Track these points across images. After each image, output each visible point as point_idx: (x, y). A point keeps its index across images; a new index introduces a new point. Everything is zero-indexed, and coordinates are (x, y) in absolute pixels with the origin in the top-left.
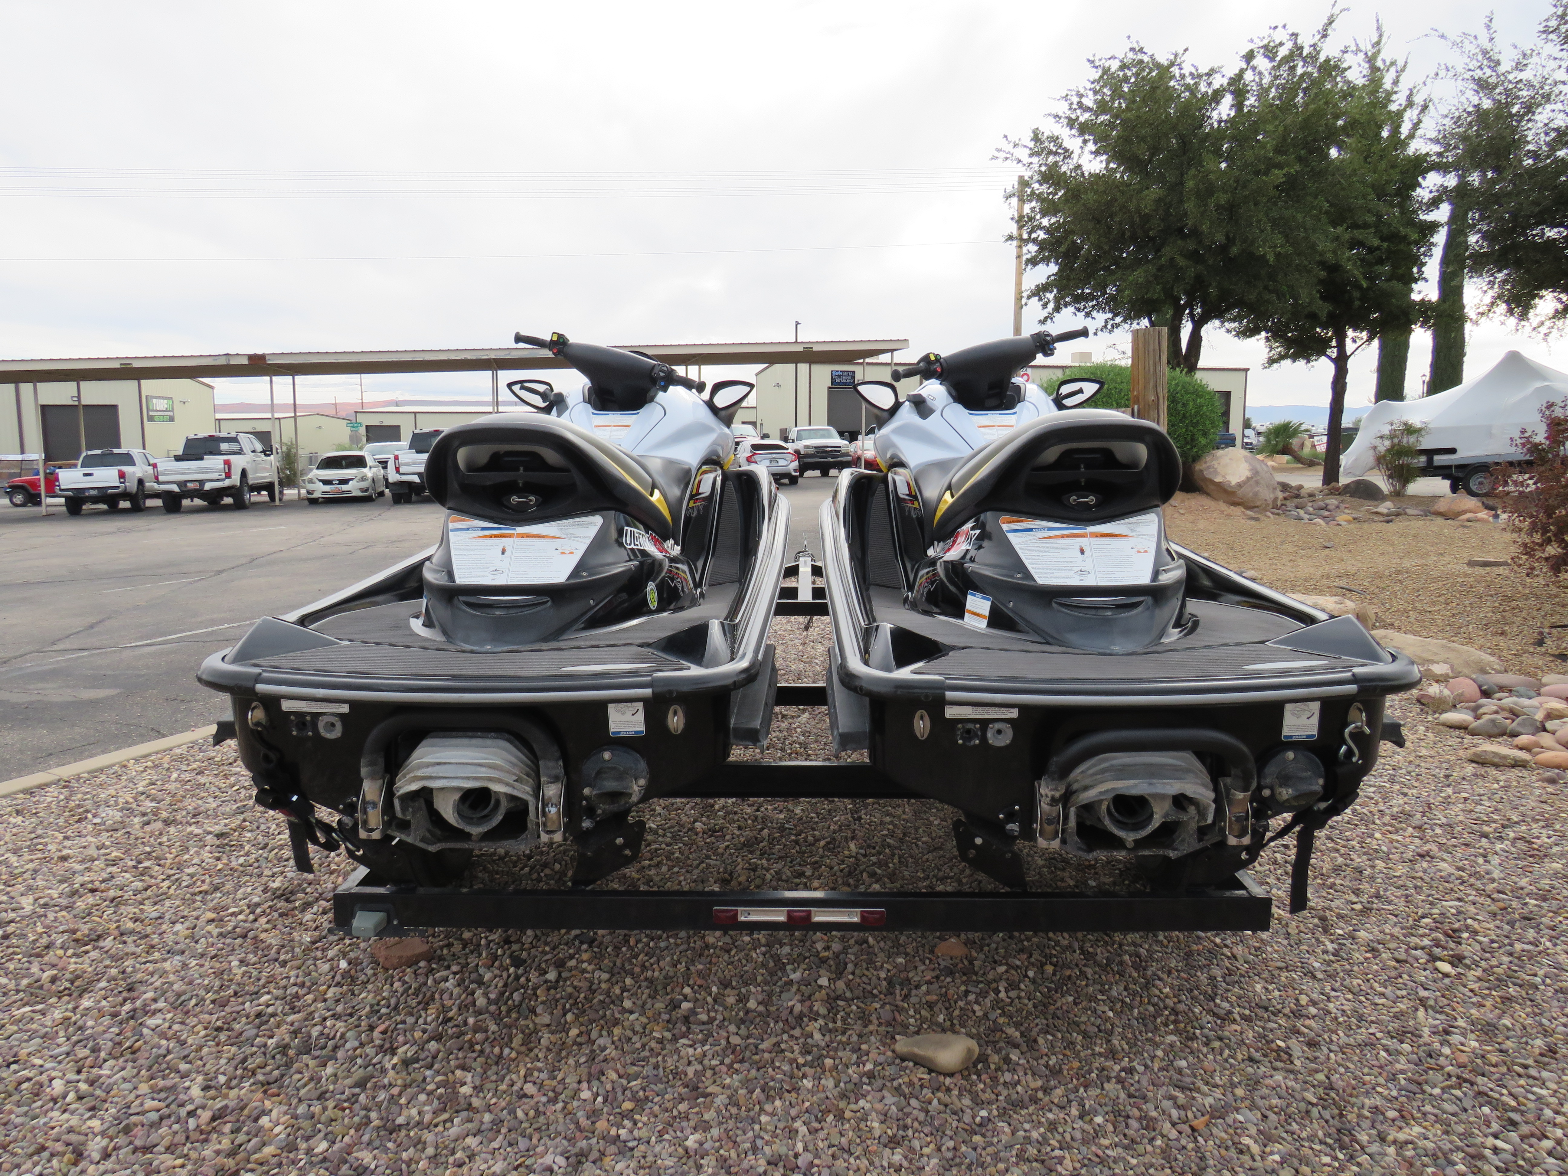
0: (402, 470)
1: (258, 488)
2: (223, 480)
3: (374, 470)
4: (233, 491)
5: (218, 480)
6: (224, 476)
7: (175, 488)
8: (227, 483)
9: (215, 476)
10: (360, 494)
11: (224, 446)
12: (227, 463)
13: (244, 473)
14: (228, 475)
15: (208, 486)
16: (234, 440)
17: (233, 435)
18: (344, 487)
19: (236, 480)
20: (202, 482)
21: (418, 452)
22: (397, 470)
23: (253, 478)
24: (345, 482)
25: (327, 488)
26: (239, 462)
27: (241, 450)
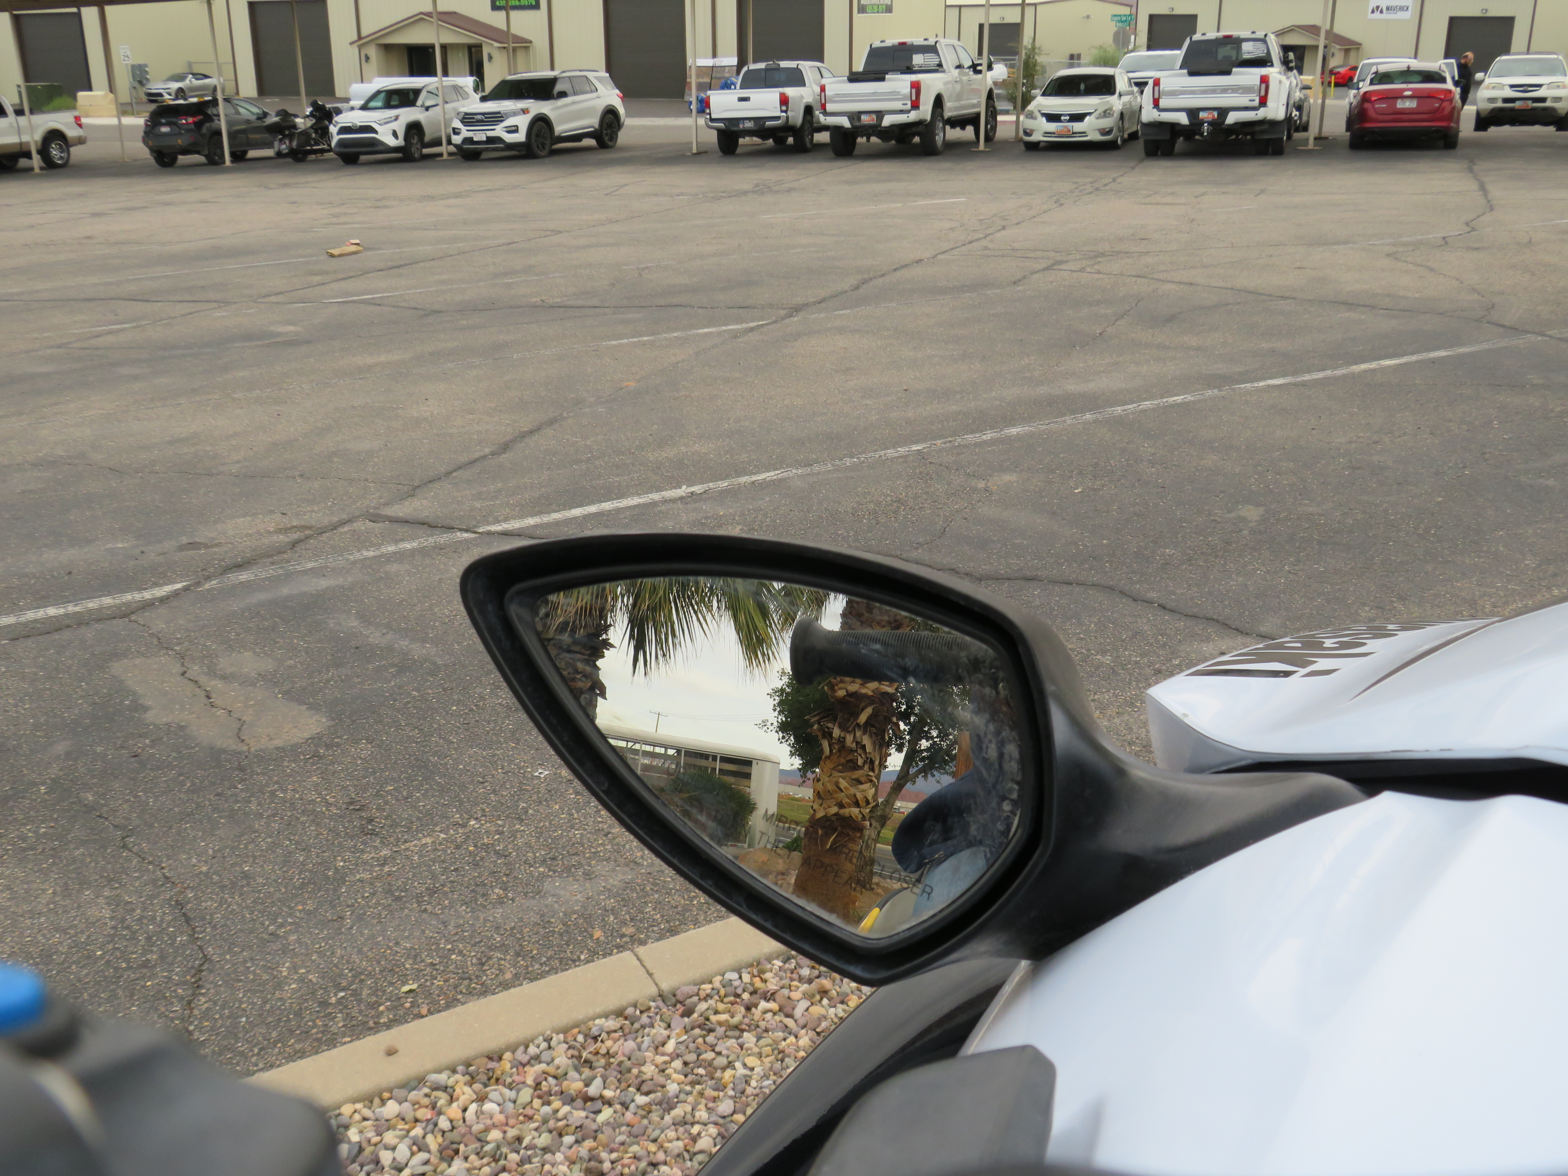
0: (1163, 103)
1: (960, 122)
2: (908, 112)
3: (1126, 99)
4: (920, 128)
5: (901, 112)
6: (909, 106)
7: (845, 122)
8: (913, 116)
9: (898, 105)
10: (1097, 137)
11: (918, 59)
12: (916, 86)
13: (939, 101)
14: (915, 105)
15: (887, 121)
16: (932, 49)
17: (931, 42)
18: (1077, 126)
19: (925, 111)
20: (880, 114)
21: (1192, 74)
22: (1156, 103)
23: (950, 109)
24: (1078, 118)
25: (1052, 127)
26: (932, 83)
27: (940, 65)
